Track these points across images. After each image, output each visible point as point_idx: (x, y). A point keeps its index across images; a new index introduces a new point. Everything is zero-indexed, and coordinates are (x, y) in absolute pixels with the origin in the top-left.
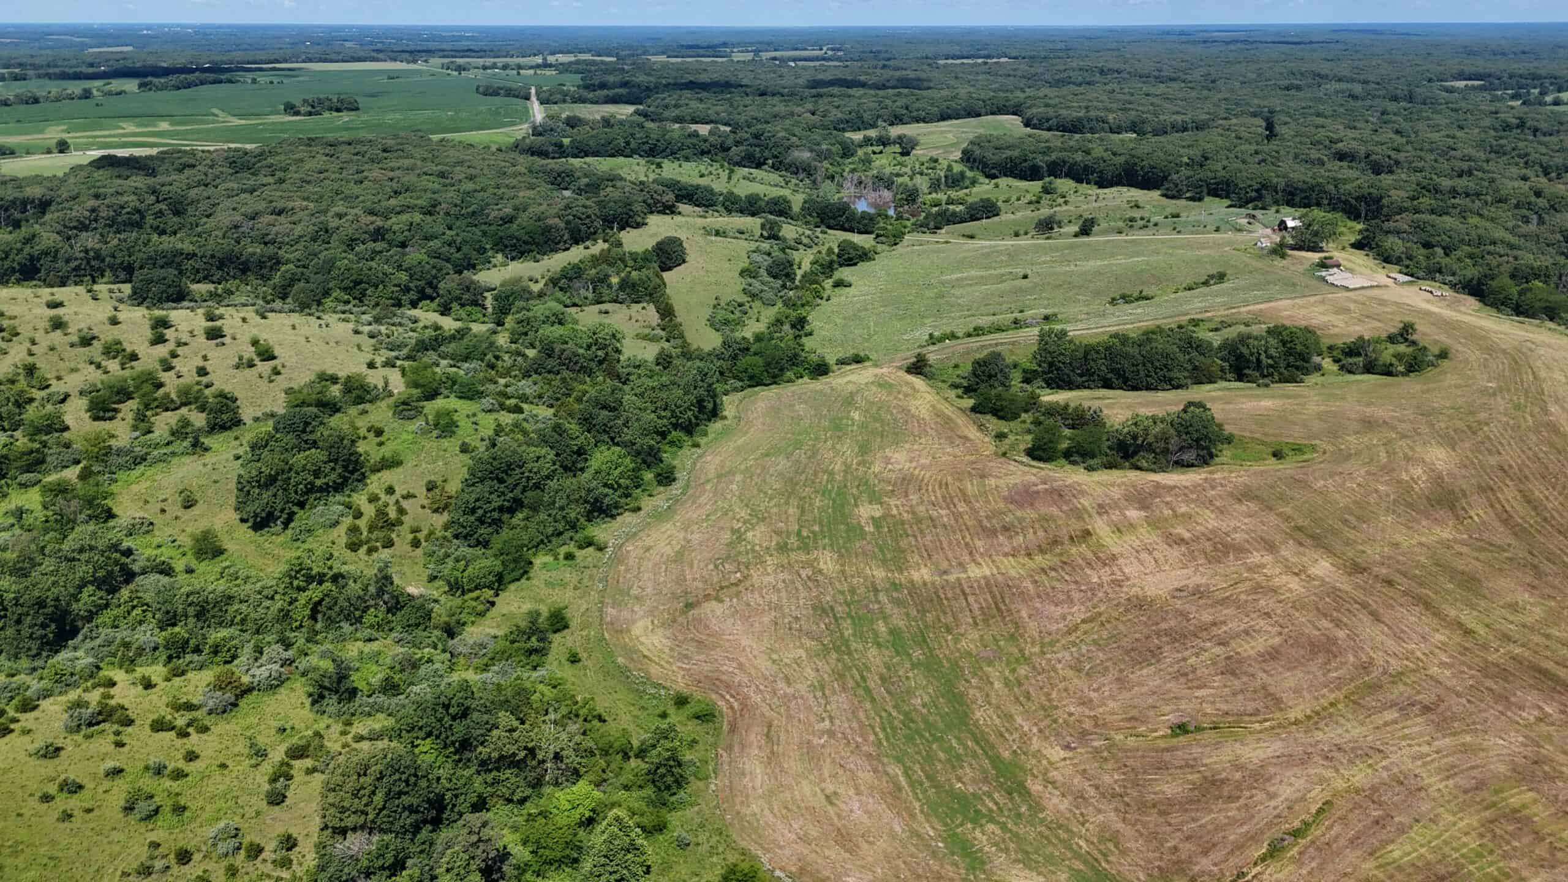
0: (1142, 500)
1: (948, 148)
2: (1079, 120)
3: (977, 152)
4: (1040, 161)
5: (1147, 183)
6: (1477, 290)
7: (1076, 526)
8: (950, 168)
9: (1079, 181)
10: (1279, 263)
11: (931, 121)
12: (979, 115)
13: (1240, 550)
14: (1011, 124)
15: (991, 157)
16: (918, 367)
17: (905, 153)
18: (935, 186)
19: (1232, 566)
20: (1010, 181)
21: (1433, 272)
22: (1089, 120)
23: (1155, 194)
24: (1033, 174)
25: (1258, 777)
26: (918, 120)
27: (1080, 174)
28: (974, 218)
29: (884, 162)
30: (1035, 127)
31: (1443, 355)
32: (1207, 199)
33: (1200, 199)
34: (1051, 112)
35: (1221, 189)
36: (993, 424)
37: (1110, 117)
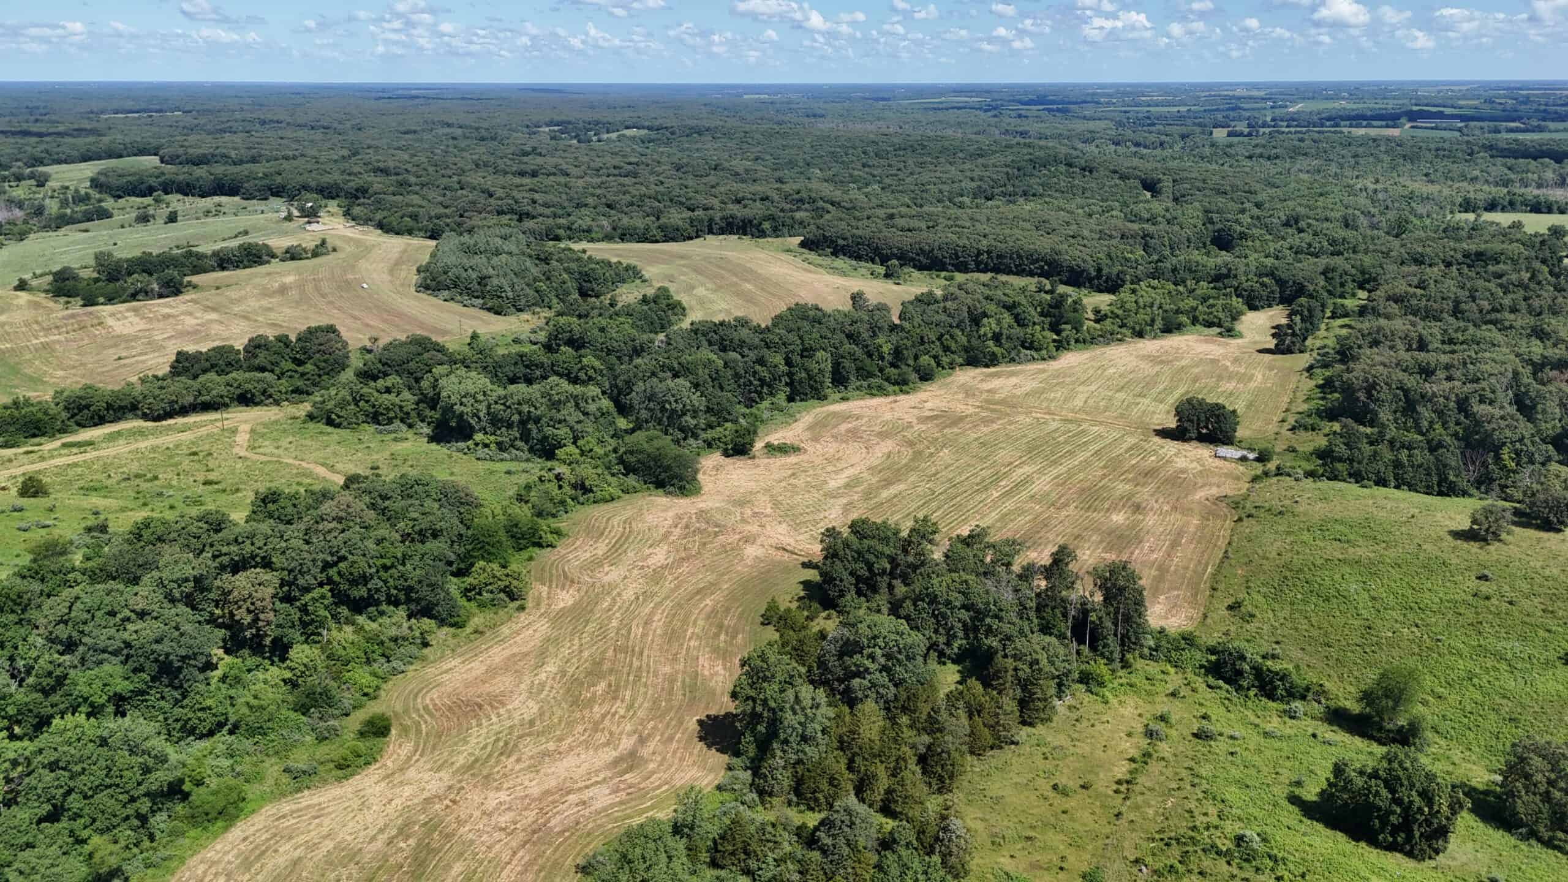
0: (135, 310)
1: (80, 181)
2: (204, 155)
3: (102, 179)
4: (153, 182)
5: (232, 191)
6: (380, 226)
7: (95, 321)
8: (77, 191)
9: (186, 195)
10: (287, 224)
11: (73, 162)
12: (121, 156)
13: (173, 316)
14: (151, 162)
15: (114, 181)
16: (22, 286)
17: (41, 184)
18: (64, 203)
19: (171, 320)
20: (133, 199)
21: (366, 221)
22: (213, 156)
23: (237, 199)
24: (149, 191)
25: (143, 362)
26: (59, 162)
27: (187, 189)
28: (89, 220)
29: (20, 192)
30: (167, 163)
31: (334, 250)
32: (272, 199)
33: (266, 199)
34: (181, 151)
35: (277, 192)
36: (63, 299)
37: (233, 154)
